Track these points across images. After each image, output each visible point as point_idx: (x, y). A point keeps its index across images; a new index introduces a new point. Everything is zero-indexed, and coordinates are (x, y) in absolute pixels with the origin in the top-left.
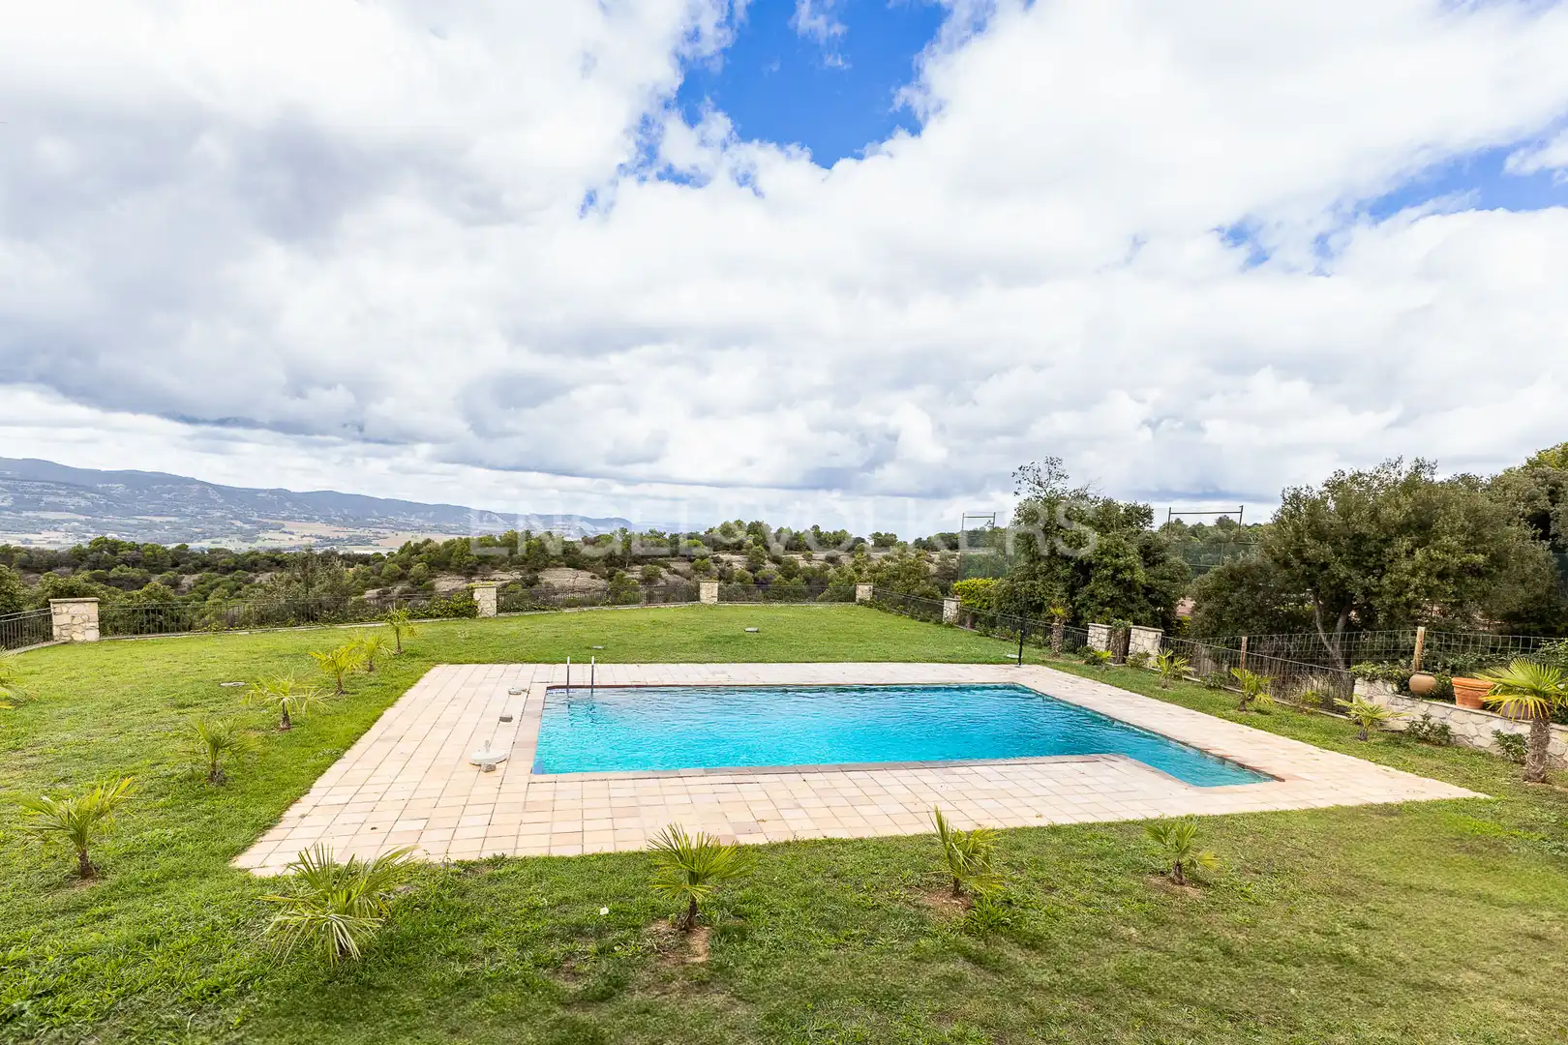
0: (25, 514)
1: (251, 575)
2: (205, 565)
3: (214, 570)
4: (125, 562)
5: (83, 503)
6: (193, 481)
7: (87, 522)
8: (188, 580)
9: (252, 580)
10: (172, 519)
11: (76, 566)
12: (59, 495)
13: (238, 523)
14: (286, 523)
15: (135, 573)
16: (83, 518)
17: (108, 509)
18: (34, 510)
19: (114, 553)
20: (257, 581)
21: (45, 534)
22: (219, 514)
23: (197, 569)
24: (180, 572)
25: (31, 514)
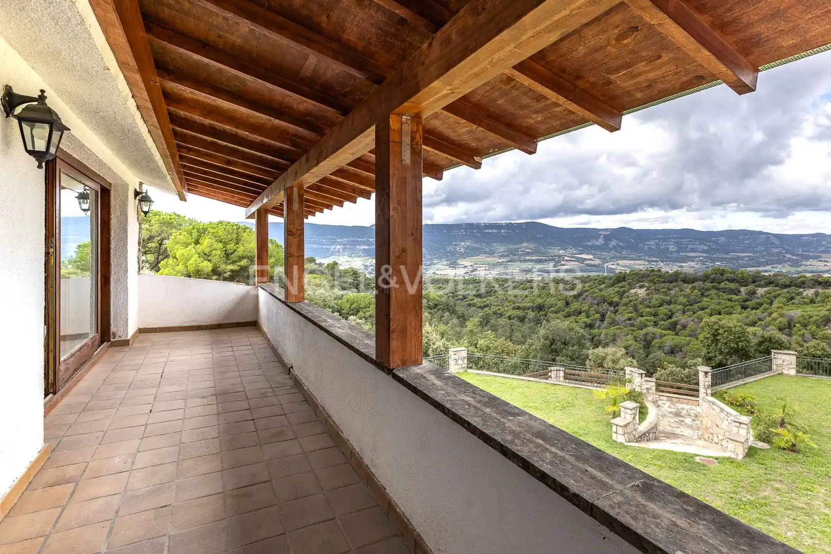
0: (681, 254)
1: (801, 290)
2: (771, 283)
3: (776, 286)
4: (727, 280)
5: (705, 248)
6: (761, 233)
7: (706, 257)
8: (761, 291)
9: (802, 293)
10: (749, 254)
11: (705, 281)
12: (695, 244)
13: (788, 256)
14: (822, 255)
15: (732, 286)
16: (705, 255)
17: (717, 250)
18: (685, 252)
19: (722, 275)
20: (805, 294)
21: (689, 263)
22: (776, 251)
23: (767, 285)
24: (756, 286)
25: (684, 254)
